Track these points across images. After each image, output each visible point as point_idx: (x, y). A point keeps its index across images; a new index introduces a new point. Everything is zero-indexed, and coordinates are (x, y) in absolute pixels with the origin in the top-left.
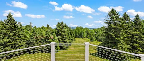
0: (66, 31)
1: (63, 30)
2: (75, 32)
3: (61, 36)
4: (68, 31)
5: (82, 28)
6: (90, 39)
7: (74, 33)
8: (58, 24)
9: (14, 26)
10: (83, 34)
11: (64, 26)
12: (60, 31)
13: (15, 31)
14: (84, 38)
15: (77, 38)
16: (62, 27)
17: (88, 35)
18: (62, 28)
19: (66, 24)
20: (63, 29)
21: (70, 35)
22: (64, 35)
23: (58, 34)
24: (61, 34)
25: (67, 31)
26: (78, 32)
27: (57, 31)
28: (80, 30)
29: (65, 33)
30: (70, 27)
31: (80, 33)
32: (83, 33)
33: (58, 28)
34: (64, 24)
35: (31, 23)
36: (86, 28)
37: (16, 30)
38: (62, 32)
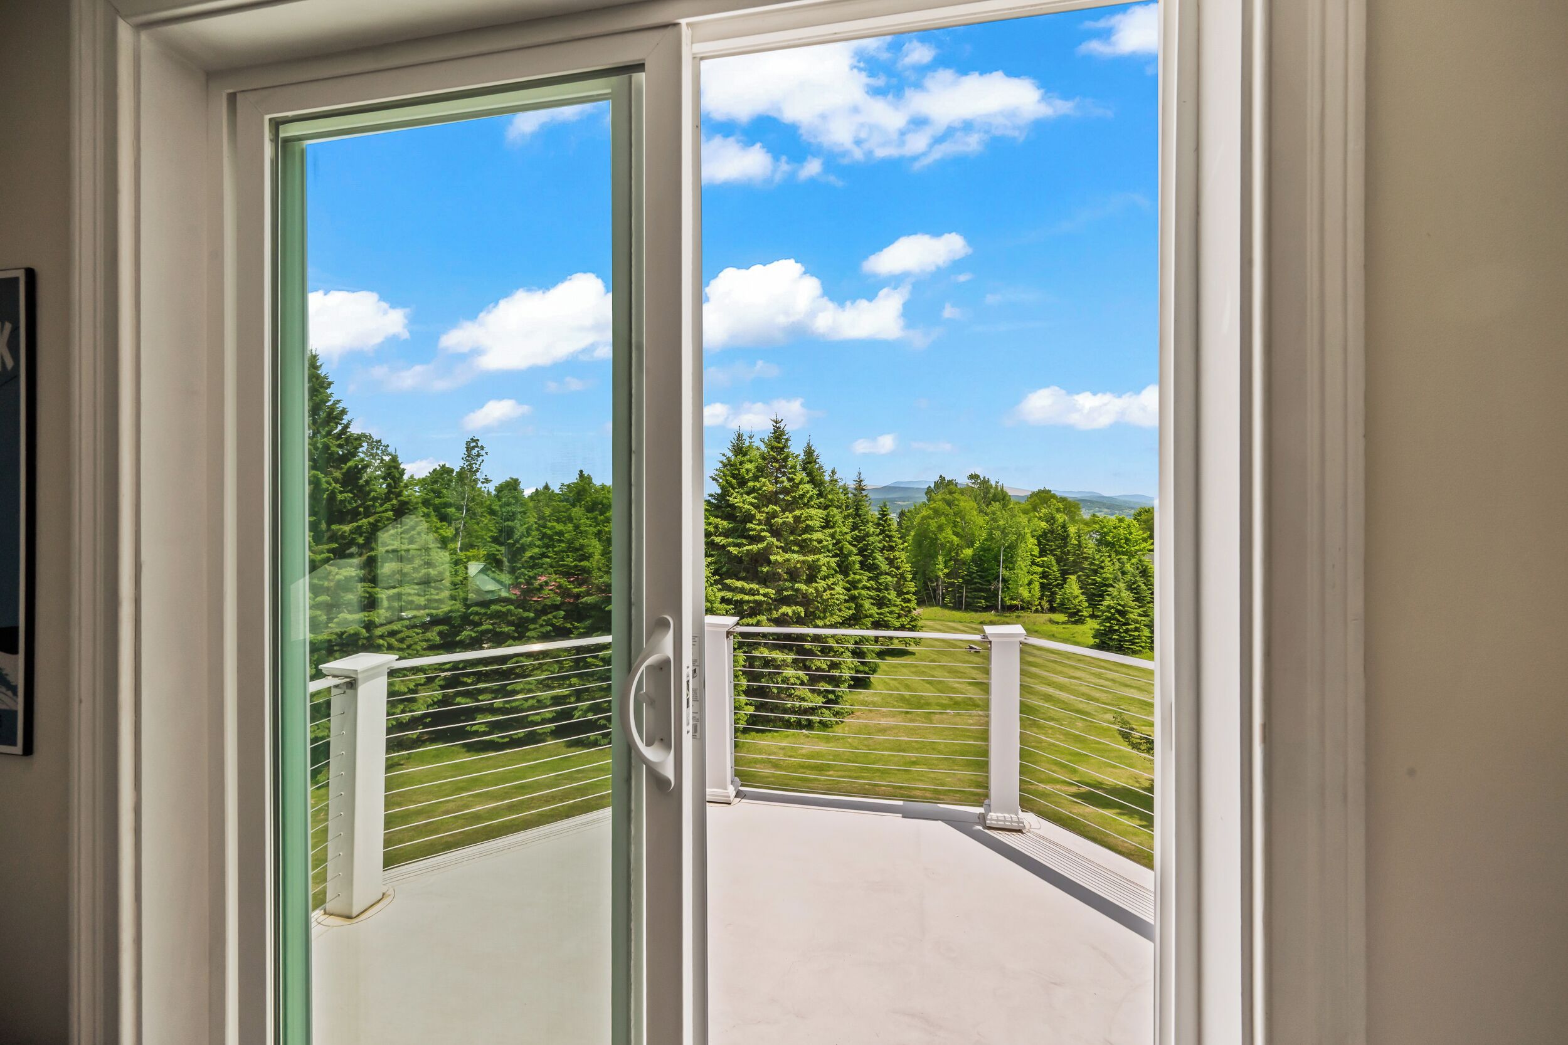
0: (816, 523)
1: (789, 517)
2: (918, 543)
3: (764, 581)
4: (843, 528)
5: (1001, 497)
6: (1092, 625)
7: (902, 556)
8: (739, 450)
9: (337, 474)
10: (1010, 563)
11: (800, 475)
12: (754, 527)
13: (347, 528)
14: (1025, 607)
15: (936, 611)
16: (770, 487)
17: (1064, 574)
18: (772, 499)
19: (818, 450)
20: (789, 507)
21: (864, 577)
22: (793, 575)
23: (739, 560)
24: (763, 557)
25: (828, 524)
26: (948, 536)
27: (724, 524)
28: (978, 522)
29: (804, 547)
30: (860, 488)
31: (969, 552)
32: (1011, 548)
33: (735, 499)
34: (796, 449)
35: (473, 447)
36: (1042, 497)
37: (355, 515)
38: (776, 533)
